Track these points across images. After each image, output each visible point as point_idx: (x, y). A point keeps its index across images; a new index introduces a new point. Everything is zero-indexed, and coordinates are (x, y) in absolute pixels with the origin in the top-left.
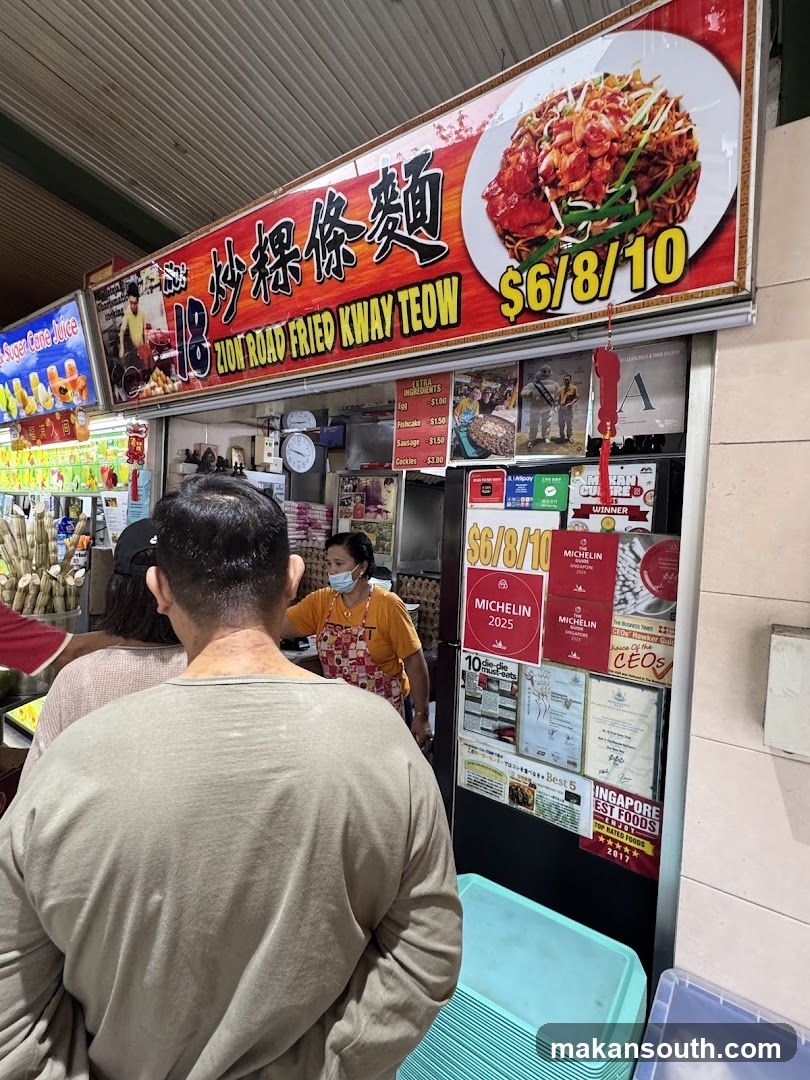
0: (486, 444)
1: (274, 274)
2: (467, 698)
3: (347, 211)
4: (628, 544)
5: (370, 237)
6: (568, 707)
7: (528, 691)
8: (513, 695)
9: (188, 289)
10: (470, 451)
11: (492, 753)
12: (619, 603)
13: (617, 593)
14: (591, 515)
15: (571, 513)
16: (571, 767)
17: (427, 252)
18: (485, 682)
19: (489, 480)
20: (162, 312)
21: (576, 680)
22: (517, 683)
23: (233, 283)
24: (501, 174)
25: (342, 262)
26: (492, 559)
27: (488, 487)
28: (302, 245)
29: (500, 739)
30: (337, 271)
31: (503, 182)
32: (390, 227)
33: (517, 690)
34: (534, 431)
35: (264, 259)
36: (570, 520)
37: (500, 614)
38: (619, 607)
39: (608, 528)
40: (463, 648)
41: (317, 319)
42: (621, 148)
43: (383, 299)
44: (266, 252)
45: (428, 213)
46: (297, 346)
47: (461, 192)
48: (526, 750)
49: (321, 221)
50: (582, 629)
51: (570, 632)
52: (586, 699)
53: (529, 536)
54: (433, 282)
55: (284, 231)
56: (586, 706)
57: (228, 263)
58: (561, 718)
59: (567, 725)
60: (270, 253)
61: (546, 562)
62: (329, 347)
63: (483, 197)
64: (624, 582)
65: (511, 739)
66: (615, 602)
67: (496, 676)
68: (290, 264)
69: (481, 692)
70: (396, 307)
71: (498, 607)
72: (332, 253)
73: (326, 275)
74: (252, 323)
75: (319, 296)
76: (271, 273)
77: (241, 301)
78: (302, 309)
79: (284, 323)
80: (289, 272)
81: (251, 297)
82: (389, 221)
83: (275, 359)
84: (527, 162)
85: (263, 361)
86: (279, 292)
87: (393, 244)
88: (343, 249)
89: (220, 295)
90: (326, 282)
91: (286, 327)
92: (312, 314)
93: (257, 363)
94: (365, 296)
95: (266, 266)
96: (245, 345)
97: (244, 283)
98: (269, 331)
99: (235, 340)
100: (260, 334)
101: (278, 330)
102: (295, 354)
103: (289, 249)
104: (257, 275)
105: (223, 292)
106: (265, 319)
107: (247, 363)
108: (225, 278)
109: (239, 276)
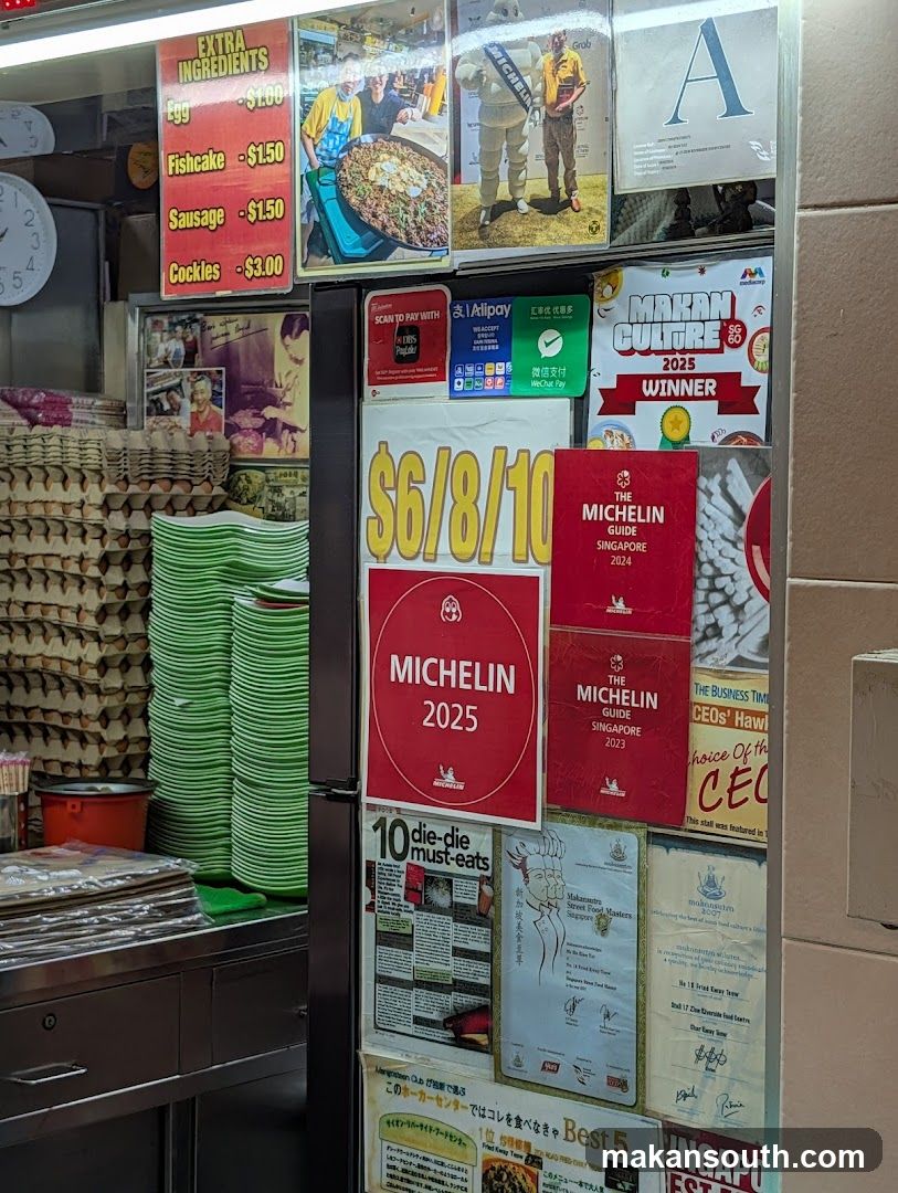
0: (383, 217)
2: (383, 939)
4: (718, 478)
6: (604, 930)
7: (515, 898)
8: (481, 915)
10: (347, 238)
11: (441, 1086)
12: (705, 638)
13: (700, 609)
14: (638, 403)
15: (596, 401)
16: (615, 1095)
18: (421, 887)
19: (412, 317)
21: (618, 856)
22: (490, 881)
26: (425, 536)
27: (410, 339)
29: (460, 1042)
33: (492, 901)
34: (490, 181)
36: (595, 420)
37: (449, 694)
38: (705, 647)
39: (676, 436)
40: (365, 799)
48: (518, 1062)
50: (627, 714)
51: (604, 727)
52: (641, 903)
53: (506, 470)
56: (642, 922)
58: (589, 962)
59: (602, 979)
61: (544, 542)
64: (712, 579)
65: (482, 1039)
66: (696, 636)
67: (442, 867)
69: (413, 918)
71: (443, 672)
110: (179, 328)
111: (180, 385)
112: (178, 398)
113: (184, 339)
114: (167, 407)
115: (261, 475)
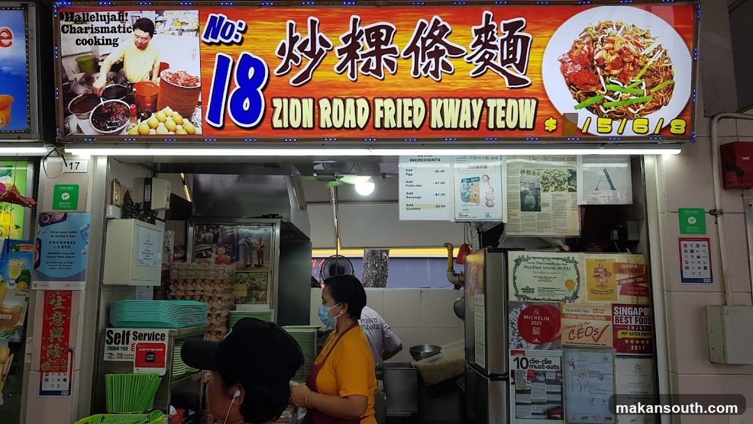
1: (365, 60)
3: (449, 36)
5: (468, 59)
6: (601, 379)
7: (570, 374)
8: (557, 381)
9: (243, 45)
16: (608, 421)
17: (513, 80)
18: (533, 376)
20: (194, 57)
21: (606, 359)
22: (560, 372)
23: (311, 54)
24: (570, 51)
25: (440, 68)
28: (401, 47)
29: (550, 418)
30: (435, 73)
31: (572, 56)
32: (487, 57)
33: (561, 377)
35: (356, 45)
41: (408, 102)
42: (639, 62)
43: (474, 102)
44: (360, 41)
45: (518, 57)
46: (382, 120)
47: (543, 53)
54: (517, 99)
55: (383, 31)
57: (309, 37)
58: (597, 388)
60: (363, 42)
62: (417, 126)
63: (559, 60)
65: (559, 416)
67: (542, 370)
68: (386, 56)
69: (530, 385)
70: (485, 109)
72: (431, 59)
73: (423, 73)
74: (331, 92)
75: (413, 87)
76: (362, 58)
77: (320, 70)
78: (393, 92)
79: (370, 98)
80: (383, 63)
81: (333, 71)
82: (486, 53)
83: (354, 125)
84: (587, 51)
85: (338, 124)
86: (369, 75)
87: (488, 68)
88: (443, 60)
89: (291, 60)
90: (422, 78)
91: (371, 103)
92: (402, 98)
93: (329, 125)
94: (459, 95)
95: (357, 51)
96: (316, 107)
97: (326, 58)
98: (350, 102)
99: (304, 101)
100: (338, 102)
101: (362, 103)
102: (378, 125)
103: (387, 45)
104: (345, 56)
105: (296, 59)
106: (347, 92)
107: (317, 124)
108: (301, 48)
109: (321, 51)
111: (211, 249)
112: (210, 253)
114: (205, 255)
115: (246, 275)
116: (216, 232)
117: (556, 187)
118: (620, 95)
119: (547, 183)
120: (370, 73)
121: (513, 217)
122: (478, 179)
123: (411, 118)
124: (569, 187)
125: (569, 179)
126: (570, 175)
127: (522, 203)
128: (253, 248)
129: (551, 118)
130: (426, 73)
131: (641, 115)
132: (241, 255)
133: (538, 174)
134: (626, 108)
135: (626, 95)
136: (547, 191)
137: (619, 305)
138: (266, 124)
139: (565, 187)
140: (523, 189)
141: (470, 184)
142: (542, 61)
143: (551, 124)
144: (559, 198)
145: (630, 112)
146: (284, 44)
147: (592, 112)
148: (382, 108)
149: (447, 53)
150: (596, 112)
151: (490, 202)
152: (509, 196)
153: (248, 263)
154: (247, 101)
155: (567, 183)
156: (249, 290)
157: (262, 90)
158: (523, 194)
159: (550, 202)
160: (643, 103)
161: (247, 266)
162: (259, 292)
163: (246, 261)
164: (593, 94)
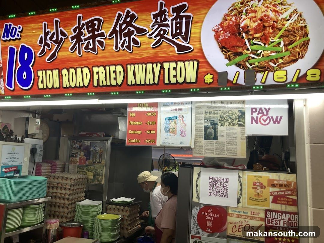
1: (86, 42)
3: (137, 21)
5: (150, 35)
9: (22, 40)
17: (181, 48)
23: (56, 42)
24: (222, 23)
25: (132, 44)
28: (107, 31)
30: (129, 47)
31: (223, 26)
32: (162, 33)
35: (81, 33)
41: (113, 68)
42: (278, 25)
43: (155, 65)
44: (82, 30)
45: (183, 30)
46: (98, 80)
47: (201, 26)
49: (121, 22)
54: (184, 62)
55: (96, 22)
57: (55, 31)
60: (85, 31)
62: (119, 84)
63: (213, 30)
68: (98, 39)
70: (162, 70)
72: (126, 38)
73: (121, 48)
74: (68, 64)
75: (115, 57)
76: (84, 41)
77: (61, 51)
78: (103, 62)
79: (90, 67)
80: (97, 43)
81: (69, 51)
82: (161, 30)
83: (81, 85)
84: (235, 21)
85: (73, 85)
86: (89, 52)
87: (163, 41)
88: (133, 38)
89: (46, 47)
90: (121, 51)
91: (91, 70)
92: (109, 66)
93: (68, 86)
94: (144, 62)
95: (82, 37)
96: (60, 75)
97: (64, 43)
98: (79, 70)
99: (54, 71)
100: (72, 71)
101: (86, 70)
102: (96, 84)
103: (98, 31)
104: (75, 40)
105: (48, 45)
106: (77, 64)
107: (61, 85)
108: (51, 38)
109: (62, 39)
110: (78, 143)
112: (77, 155)
113: (79, 144)
114: (74, 156)
115: (93, 167)
116: (80, 144)
117: (230, 123)
118: (262, 53)
119: (223, 121)
120: (89, 50)
121: (198, 144)
122: (176, 118)
123: (115, 79)
124: (239, 123)
125: (239, 117)
126: (240, 114)
127: (205, 133)
128: (97, 153)
129: (209, 74)
130: (123, 48)
131: (280, 68)
132: (91, 156)
133: (217, 114)
134: (268, 63)
135: (267, 52)
136: (223, 126)
137: (271, 211)
138: (35, 87)
139: (236, 123)
140: (206, 124)
141: (171, 121)
142: (200, 32)
143: (209, 78)
144: (232, 131)
145: (271, 66)
146: (42, 37)
147: (240, 68)
148: (98, 73)
149: (135, 33)
150: (243, 67)
151: (183, 133)
152: (197, 129)
153: (95, 161)
154: (25, 73)
155: (237, 120)
156: (94, 175)
157: (32, 66)
158: (206, 128)
159: (225, 134)
160: (282, 58)
161: (94, 162)
162: (99, 177)
163: (93, 160)
164: (240, 54)
